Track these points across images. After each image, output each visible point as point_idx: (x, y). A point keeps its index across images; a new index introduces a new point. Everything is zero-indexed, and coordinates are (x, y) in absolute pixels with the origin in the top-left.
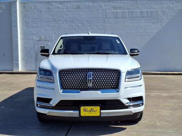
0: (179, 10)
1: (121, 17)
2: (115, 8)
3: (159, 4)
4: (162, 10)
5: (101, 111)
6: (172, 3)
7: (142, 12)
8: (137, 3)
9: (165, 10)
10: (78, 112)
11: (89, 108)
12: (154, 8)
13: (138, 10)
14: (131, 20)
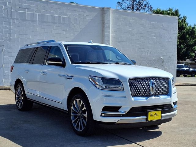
0: (90, 20)
1: (30, 19)
2: (22, 8)
3: (71, 10)
4: (74, 17)
5: (162, 115)
6: (84, 12)
7: (54, 18)
8: (48, 6)
9: (77, 18)
10: (145, 117)
11: (154, 113)
12: (66, 15)
13: (50, 14)
14: (42, 25)
